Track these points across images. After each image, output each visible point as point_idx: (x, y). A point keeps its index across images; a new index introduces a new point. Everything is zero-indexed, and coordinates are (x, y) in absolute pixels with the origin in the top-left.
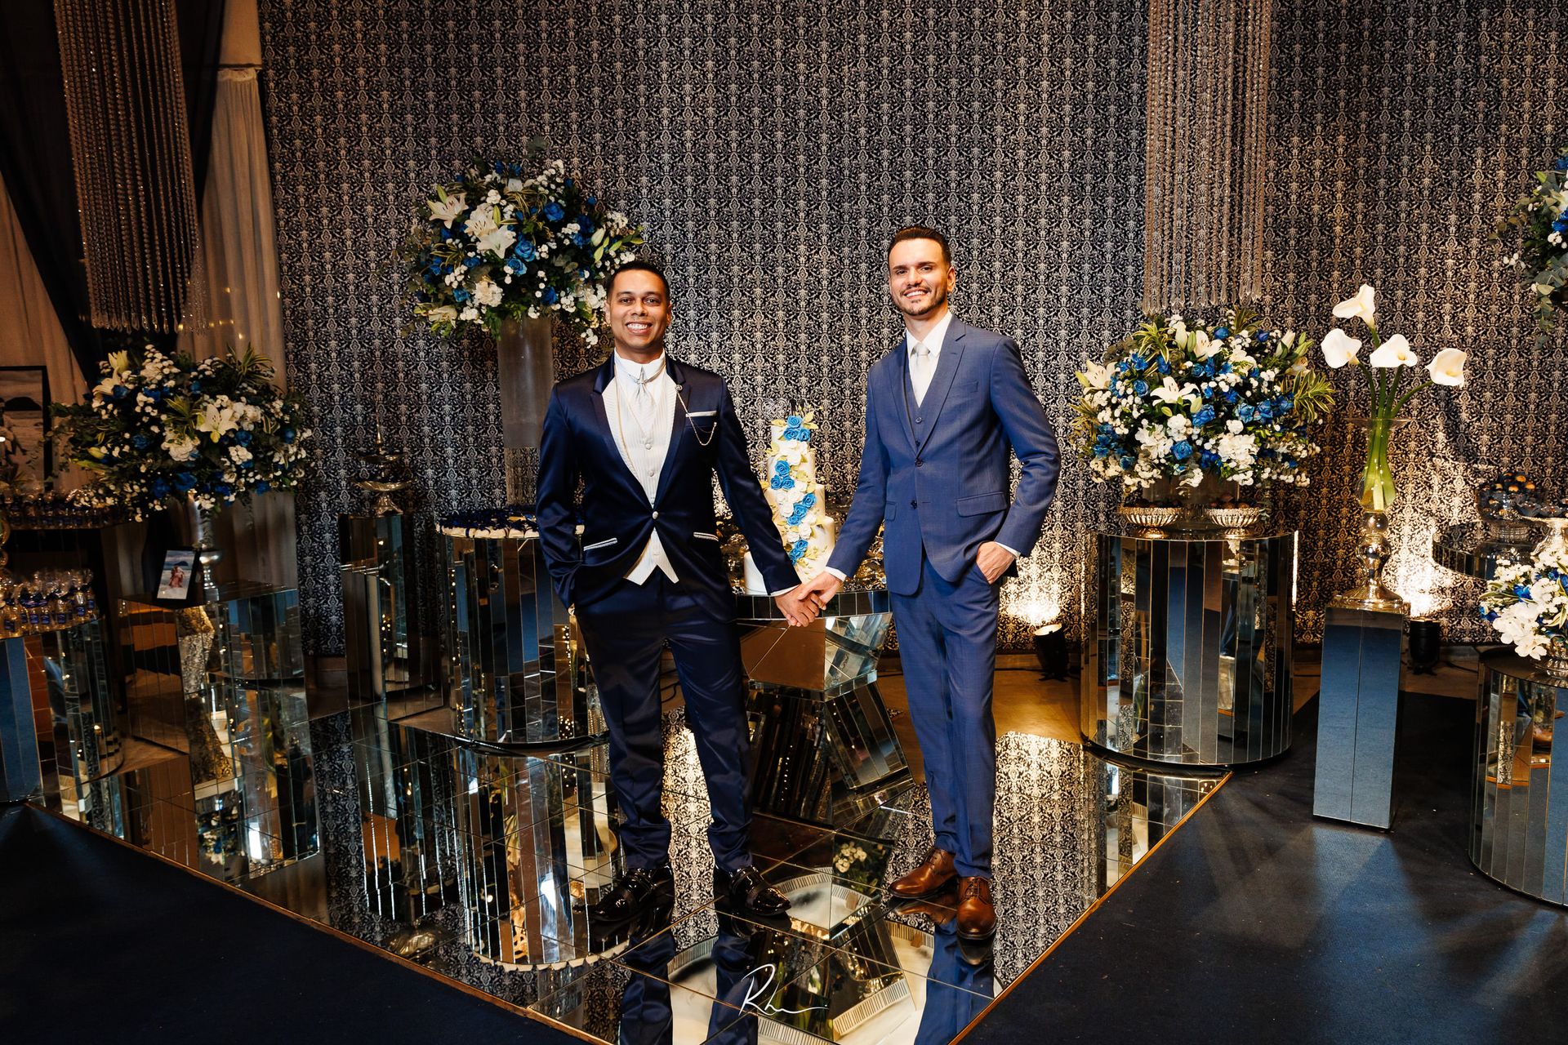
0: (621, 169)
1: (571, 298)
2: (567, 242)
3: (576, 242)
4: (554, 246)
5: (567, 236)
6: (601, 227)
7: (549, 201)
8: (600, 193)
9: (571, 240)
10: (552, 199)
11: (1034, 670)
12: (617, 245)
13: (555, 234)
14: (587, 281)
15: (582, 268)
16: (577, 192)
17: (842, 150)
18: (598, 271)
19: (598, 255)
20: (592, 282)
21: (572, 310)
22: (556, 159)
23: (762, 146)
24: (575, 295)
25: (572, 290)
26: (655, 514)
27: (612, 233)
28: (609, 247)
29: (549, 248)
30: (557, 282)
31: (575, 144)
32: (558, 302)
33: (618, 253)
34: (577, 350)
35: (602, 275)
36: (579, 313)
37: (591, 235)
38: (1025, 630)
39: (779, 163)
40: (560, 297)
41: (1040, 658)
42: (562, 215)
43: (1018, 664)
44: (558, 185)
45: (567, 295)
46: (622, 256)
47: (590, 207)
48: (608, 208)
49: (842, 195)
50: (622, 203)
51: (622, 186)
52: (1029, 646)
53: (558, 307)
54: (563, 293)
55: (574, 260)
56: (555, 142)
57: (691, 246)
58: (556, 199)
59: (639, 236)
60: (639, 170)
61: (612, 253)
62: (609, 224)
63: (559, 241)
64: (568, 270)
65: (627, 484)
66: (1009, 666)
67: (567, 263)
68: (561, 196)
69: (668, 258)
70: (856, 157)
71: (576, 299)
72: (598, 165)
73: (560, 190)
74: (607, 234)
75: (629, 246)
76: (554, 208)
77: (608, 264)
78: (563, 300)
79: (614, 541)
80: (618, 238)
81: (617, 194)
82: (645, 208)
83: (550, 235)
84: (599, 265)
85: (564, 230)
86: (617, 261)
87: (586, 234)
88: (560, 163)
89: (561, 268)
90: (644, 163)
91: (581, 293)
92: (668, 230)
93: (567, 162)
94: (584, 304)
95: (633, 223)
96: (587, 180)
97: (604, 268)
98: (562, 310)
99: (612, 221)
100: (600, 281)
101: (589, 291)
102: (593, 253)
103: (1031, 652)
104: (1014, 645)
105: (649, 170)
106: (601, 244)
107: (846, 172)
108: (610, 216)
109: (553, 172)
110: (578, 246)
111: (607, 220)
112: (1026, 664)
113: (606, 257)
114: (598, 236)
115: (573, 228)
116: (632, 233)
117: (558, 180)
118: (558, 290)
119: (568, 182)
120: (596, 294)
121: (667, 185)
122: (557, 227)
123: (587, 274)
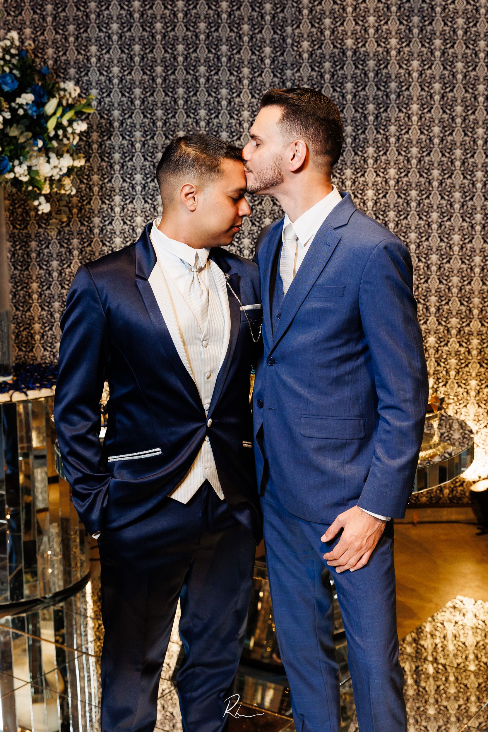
0: (71, 39)
1: (25, 167)
2: (21, 112)
3: (30, 112)
4: (8, 115)
5: (21, 106)
6: (54, 97)
7: (4, 71)
8: (50, 62)
9: (25, 110)
10: (7, 69)
11: (468, 523)
12: (70, 114)
13: (9, 104)
14: (40, 150)
15: (35, 137)
16: (30, 62)
17: (285, 20)
18: (51, 139)
19: (51, 124)
20: (46, 151)
21: (25, 179)
22: (9, 30)
23: (207, 16)
24: (28, 163)
25: (25, 159)
26: (209, 421)
27: (64, 102)
28: (62, 116)
29: (4, 118)
30: (11, 151)
31: (27, 15)
32: (12, 170)
33: (71, 122)
34: (27, 213)
35: (55, 143)
36: (32, 181)
37: (44, 104)
38: (462, 485)
39: (224, 32)
40: (14, 166)
41: (475, 512)
42: (16, 85)
43: (454, 517)
44: (13, 56)
45: (21, 164)
46: (75, 125)
47: (43, 77)
48: (58, 76)
49: (284, 63)
50: (72, 71)
51: (72, 55)
52: (465, 500)
53: (12, 175)
54: (16, 162)
55: (28, 129)
56: (9, 14)
57: (138, 112)
58: (11, 70)
59: (89, 105)
60: (89, 39)
61: (65, 122)
62: (62, 93)
63: (13, 111)
64: (22, 140)
65: (180, 385)
66: (445, 518)
67: (21, 133)
68: (15, 67)
69: (116, 124)
70: (298, 27)
71: (29, 168)
72: (49, 35)
73: (14, 61)
74: (60, 104)
75: (80, 115)
76: (8, 79)
77: (60, 132)
78: (17, 169)
79: (157, 452)
80: (70, 107)
81: (67, 62)
82: (94, 76)
83: (5, 105)
84: (52, 134)
85: (19, 100)
86: (70, 130)
87: (39, 103)
88: (14, 34)
89: (15, 138)
90: (93, 33)
91: (34, 162)
92: (116, 97)
93: (20, 32)
94: (37, 172)
95: (85, 91)
96: (40, 50)
97: (56, 136)
98: (15, 179)
99: (65, 90)
100: (53, 149)
101: (42, 160)
102: (46, 122)
103: (467, 505)
104: (450, 499)
105: (98, 39)
106: (54, 113)
107: (289, 41)
108: (62, 85)
109: (8, 43)
110: (32, 117)
111: (59, 89)
112: (461, 517)
113: (59, 126)
114: (51, 106)
115: (27, 98)
116: (84, 101)
117: (13, 51)
118: (11, 159)
119: (22, 52)
120: (48, 162)
121: (115, 54)
122: (11, 97)
123: (40, 143)
